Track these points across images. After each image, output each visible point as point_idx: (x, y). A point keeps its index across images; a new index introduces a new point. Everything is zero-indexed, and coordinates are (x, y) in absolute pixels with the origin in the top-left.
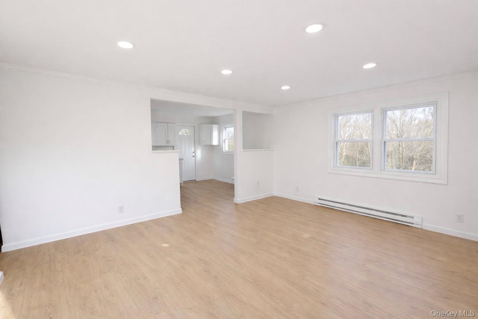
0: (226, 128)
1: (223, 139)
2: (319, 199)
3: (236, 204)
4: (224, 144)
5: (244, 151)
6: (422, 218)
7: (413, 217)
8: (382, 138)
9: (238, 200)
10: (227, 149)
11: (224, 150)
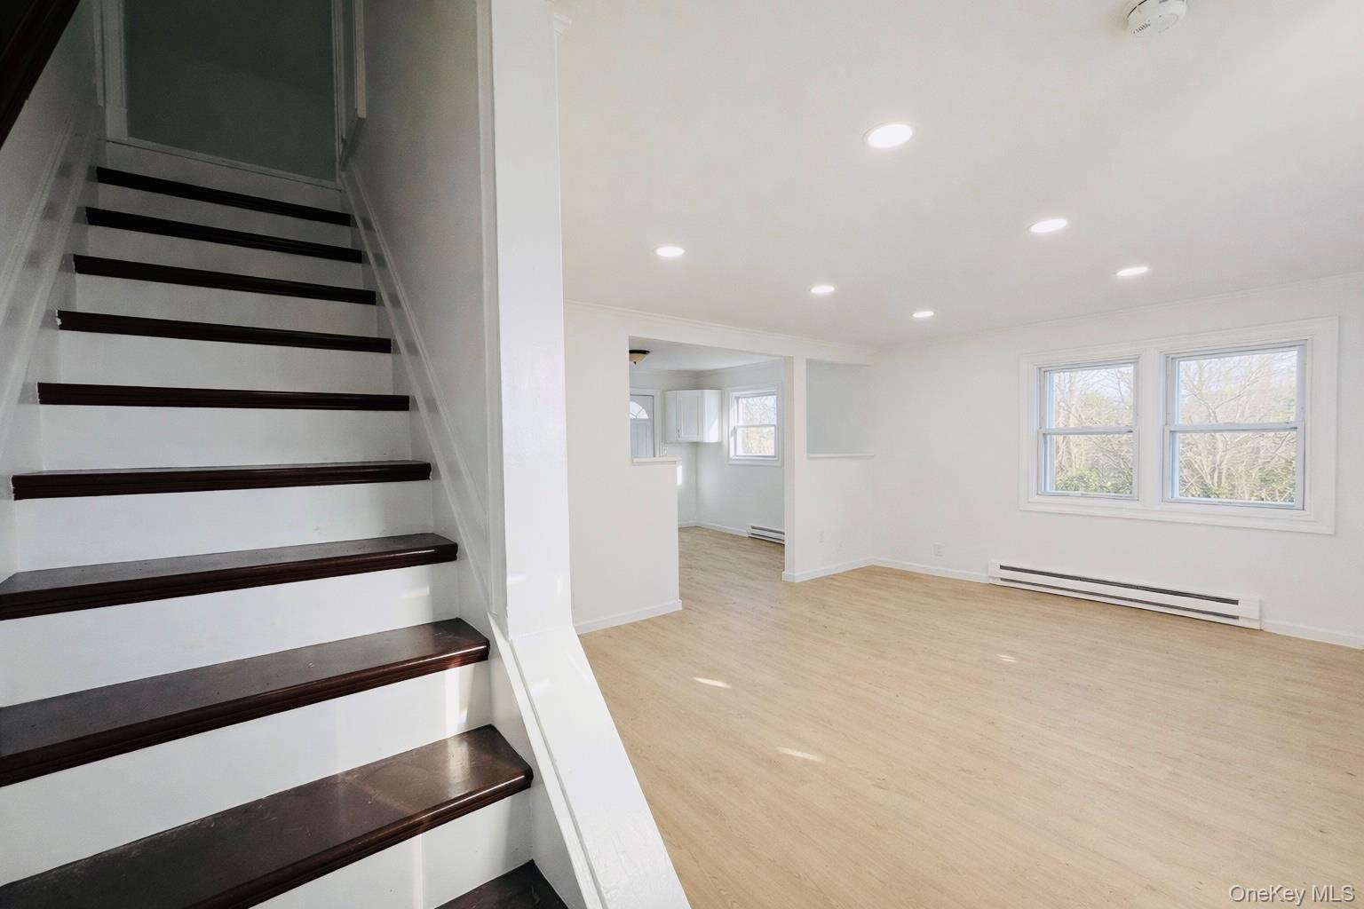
0: (738, 398)
1: (731, 428)
2: (1002, 567)
3: (791, 586)
4: (732, 440)
5: (809, 458)
6: (1261, 602)
7: (1235, 602)
8: (1166, 424)
9: (796, 574)
10: (740, 452)
11: (732, 454)
